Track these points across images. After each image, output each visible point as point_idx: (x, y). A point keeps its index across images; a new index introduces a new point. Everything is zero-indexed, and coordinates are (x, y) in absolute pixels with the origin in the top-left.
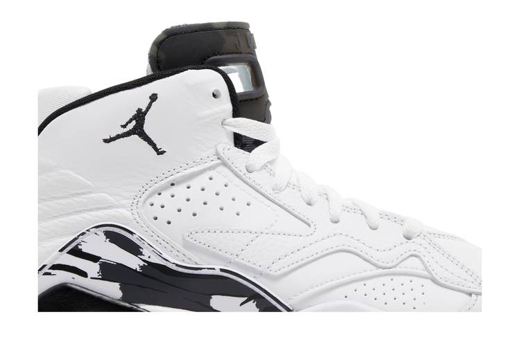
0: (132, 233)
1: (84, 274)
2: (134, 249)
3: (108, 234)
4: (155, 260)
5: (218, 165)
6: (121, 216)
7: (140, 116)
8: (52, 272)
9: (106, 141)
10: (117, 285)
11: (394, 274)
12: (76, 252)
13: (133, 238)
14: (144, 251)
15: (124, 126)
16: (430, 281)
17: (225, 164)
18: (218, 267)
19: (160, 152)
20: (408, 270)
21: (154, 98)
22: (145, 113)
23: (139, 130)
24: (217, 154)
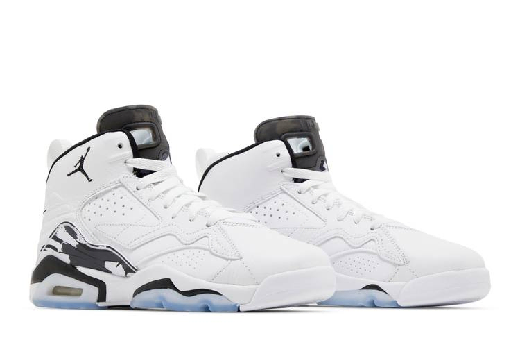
0: (74, 226)
1: (56, 250)
2: (74, 235)
3: (66, 227)
4: (82, 242)
5: (119, 186)
6: (72, 217)
7: (82, 160)
8: (47, 249)
9: (69, 175)
10: (67, 256)
11: (191, 248)
12: (55, 238)
13: (74, 229)
14: (78, 237)
15: (75, 166)
16: (208, 252)
17: (123, 186)
18: (105, 245)
19: (90, 181)
20: (200, 246)
21: (88, 149)
22: (84, 159)
23: (81, 169)
24: (119, 180)
